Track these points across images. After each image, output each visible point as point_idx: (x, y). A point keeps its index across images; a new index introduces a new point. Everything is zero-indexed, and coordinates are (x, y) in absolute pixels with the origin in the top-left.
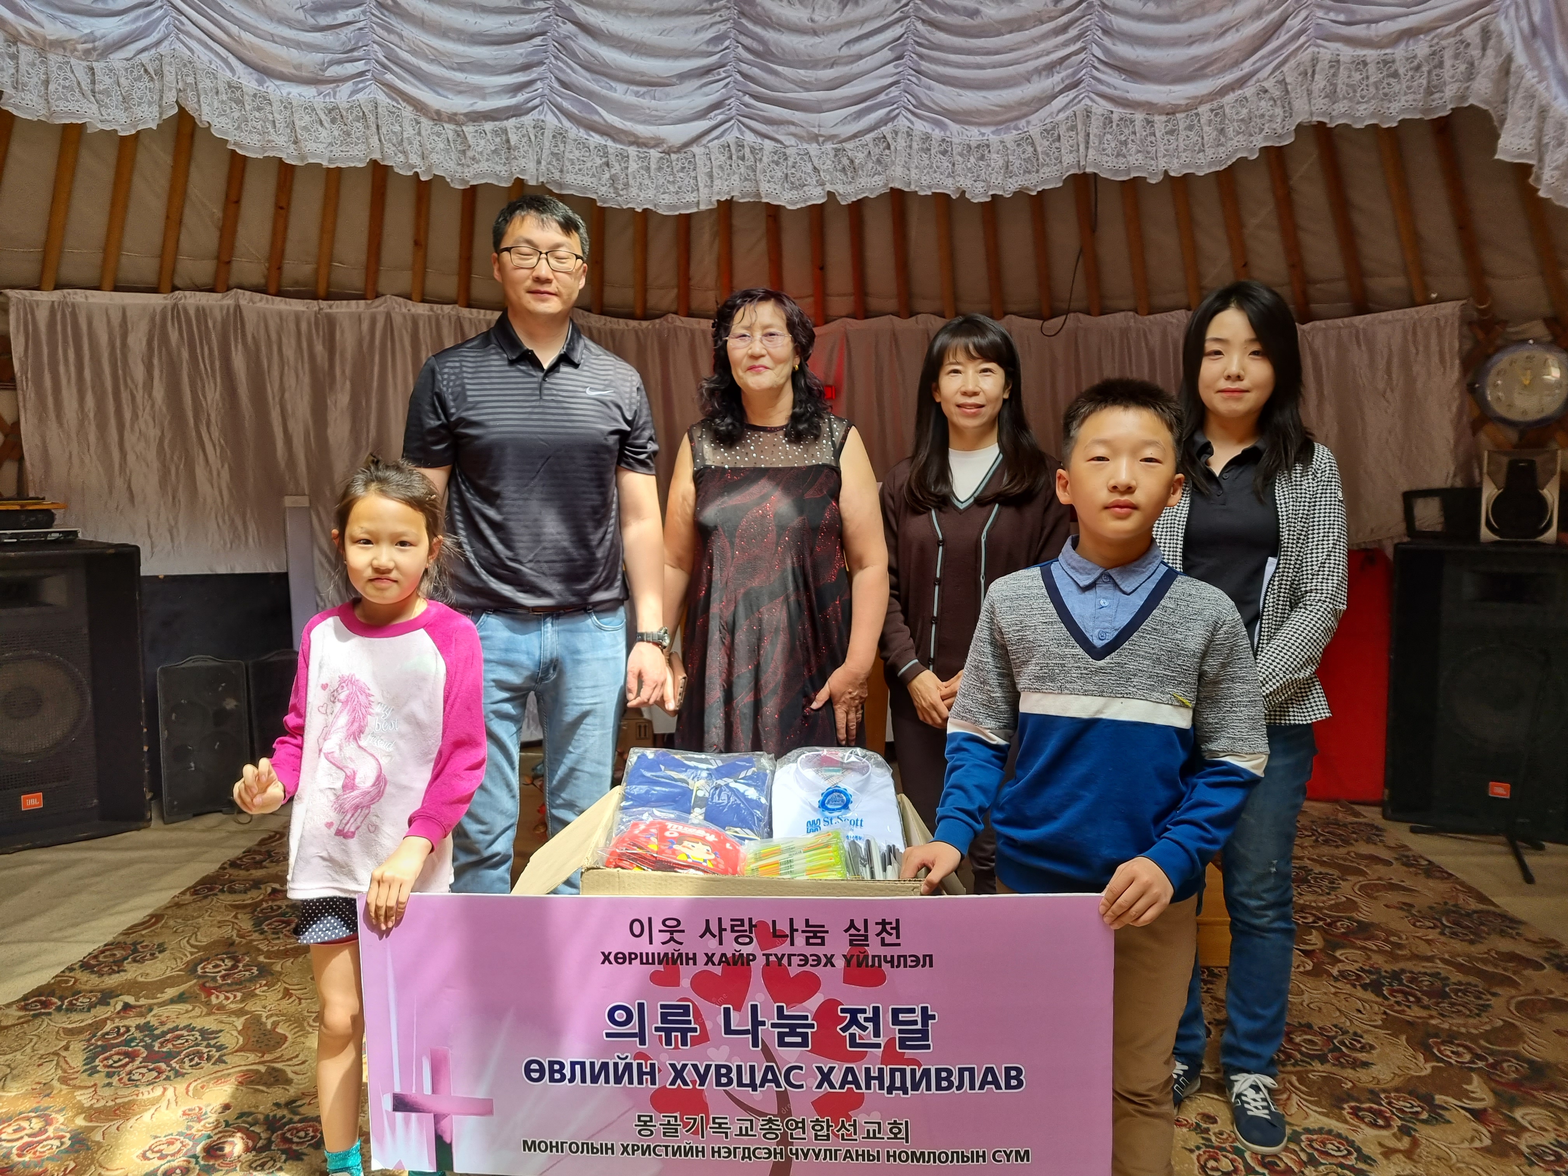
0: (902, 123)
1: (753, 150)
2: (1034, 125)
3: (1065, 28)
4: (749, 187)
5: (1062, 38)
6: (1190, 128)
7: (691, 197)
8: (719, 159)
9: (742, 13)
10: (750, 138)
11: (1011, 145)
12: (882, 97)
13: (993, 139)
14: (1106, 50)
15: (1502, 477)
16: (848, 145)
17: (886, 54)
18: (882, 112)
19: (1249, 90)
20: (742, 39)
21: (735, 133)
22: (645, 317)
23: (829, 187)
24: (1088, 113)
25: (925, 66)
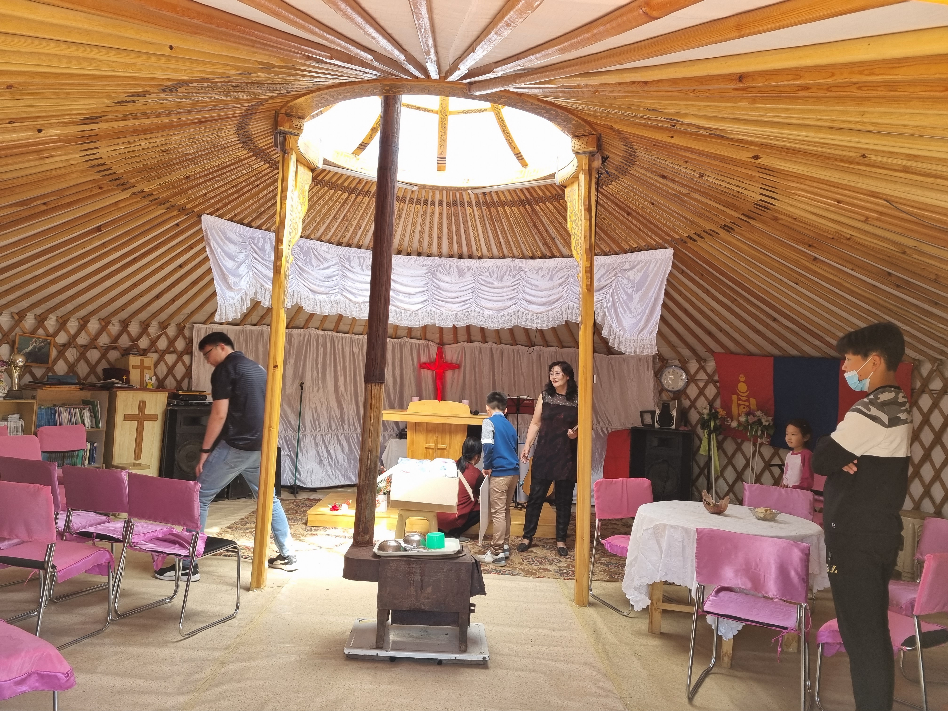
0: (473, 308)
1: (434, 312)
2: (506, 312)
3: (514, 290)
4: (433, 321)
5: (513, 292)
6: (542, 318)
7: (418, 323)
8: (426, 314)
9: (433, 277)
10: (433, 309)
11: (500, 317)
12: (468, 302)
13: (496, 314)
14: (523, 296)
15: (661, 407)
16: (459, 313)
17: (470, 291)
18: (468, 305)
19: (555, 311)
20: (433, 284)
21: (430, 308)
22: (396, 338)
23: (454, 323)
24: (519, 311)
25: (479, 294)
